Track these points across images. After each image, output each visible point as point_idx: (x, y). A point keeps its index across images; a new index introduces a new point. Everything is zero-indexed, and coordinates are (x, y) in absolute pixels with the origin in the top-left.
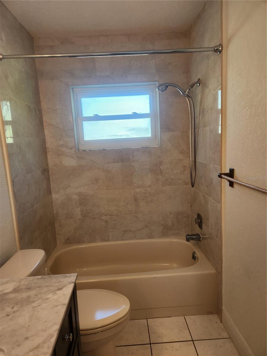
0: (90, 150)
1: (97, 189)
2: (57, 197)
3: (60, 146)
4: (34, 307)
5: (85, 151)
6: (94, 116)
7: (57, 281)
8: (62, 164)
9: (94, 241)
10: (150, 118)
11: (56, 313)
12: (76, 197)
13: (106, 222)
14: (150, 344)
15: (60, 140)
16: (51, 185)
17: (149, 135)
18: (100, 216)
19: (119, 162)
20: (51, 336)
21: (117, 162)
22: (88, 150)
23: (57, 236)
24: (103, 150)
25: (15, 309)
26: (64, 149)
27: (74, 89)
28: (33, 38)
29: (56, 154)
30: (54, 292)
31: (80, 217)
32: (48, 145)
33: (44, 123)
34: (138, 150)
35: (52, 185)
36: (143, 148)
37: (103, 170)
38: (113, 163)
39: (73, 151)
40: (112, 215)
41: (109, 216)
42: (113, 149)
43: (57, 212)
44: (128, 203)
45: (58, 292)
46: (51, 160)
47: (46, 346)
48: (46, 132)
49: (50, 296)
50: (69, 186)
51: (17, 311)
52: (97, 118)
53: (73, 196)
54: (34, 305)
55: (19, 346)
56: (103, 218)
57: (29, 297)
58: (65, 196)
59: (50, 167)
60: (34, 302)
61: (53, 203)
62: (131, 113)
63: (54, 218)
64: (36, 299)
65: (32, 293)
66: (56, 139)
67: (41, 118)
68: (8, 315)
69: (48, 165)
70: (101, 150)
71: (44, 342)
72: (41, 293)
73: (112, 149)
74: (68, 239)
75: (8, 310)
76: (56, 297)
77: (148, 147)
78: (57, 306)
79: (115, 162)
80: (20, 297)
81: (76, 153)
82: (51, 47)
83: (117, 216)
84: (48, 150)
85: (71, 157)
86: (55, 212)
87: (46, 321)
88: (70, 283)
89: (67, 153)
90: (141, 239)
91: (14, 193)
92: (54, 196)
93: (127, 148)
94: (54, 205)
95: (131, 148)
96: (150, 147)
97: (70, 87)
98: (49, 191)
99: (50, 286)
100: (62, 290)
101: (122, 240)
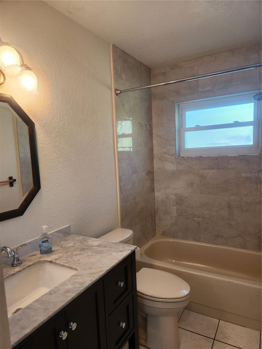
0: (188, 157)
1: (192, 192)
2: (159, 195)
3: (163, 153)
4: (102, 256)
5: (184, 157)
6: (195, 126)
7: (122, 247)
8: (164, 168)
9: (186, 238)
10: (252, 126)
11: (111, 262)
12: (173, 197)
13: (199, 223)
14: (214, 339)
15: (164, 148)
16: (154, 185)
17: (251, 143)
18: (193, 217)
19: (214, 169)
20: (102, 271)
21: (213, 169)
22: (186, 157)
23: (156, 227)
24: (200, 157)
25: (93, 254)
26: (167, 156)
27: (180, 105)
28: (150, 69)
29: (160, 160)
30: (117, 252)
31: (176, 215)
32: (155, 152)
33: (153, 135)
34: (235, 158)
35: (156, 185)
36: (241, 156)
37: (199, 176)
38: (208, 169)
39: (174, 157)
40: (205, 218)
41: (202, 218)
42: (210, 157)
43: (158, 208)
44: (221, 209)
45: (119, 253)
46: (157, 164)
47: (97, 274)
48: (154, 142)
49: (114, 253)
50: (168, 187)
51: (93, 255)
52: (198, 128)
53: (171, 195)
54: (103, 255)
55: (85, 270)
56: (196, 219)
57: (103, 251)
58: (165, 195)
59: (155, 170)
60: (104, 253)
61: (155, 199)
62: (232, 122)
63: (155, 212)
64: (106, 253)
65: (105, 249)
66: (161, 147)
67: (151, 131)
68: (88, 256)
69: (153, 168)
70: (198, 157)
71: (97, 273)
72: (110, 251)
73: (208, 157)
74: (164, 232)
75: (90, 253)
76: (117, 254)
77: (247, 155)
78: (114, 259)
79: (211, 169)
80: (98, 249)
81: (176, 159)
82: (164, 74)
83: (209, 220)
84: (154, 157)
85: (172, 162)
86: (156, 207)
87: (104, 264)
88: (129, 250)
89: (169, 159)
90: (233, 247)
91: (120, 187)
92: (156, 194)
93: (223, 156)
94: (156, 201)
95: (228, 156)
96: (249, 155)
97: (176, 104)
98: (153, 190)
99: (117, 248)
100: (122, 252)
101: (214, 244)
